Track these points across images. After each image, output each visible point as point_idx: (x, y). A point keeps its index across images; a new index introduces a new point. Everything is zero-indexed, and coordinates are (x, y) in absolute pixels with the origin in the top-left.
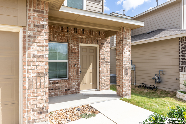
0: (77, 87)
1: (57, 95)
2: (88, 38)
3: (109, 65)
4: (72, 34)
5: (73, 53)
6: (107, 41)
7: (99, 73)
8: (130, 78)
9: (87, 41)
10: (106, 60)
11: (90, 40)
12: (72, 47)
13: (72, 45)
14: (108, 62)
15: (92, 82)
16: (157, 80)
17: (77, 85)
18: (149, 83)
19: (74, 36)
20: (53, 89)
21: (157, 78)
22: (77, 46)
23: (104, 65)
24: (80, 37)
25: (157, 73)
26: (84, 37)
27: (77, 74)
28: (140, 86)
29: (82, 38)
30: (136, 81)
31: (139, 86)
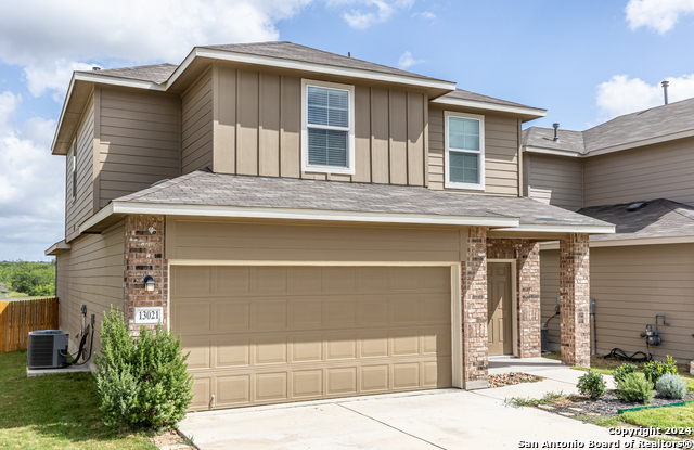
2: (496, 246)
3: (538, 303)
6: (534, 249)
7: (519, 319)
8: (588, 330)
9: (495, 252)
10: (531, 293)
11: (501, 251)
14: (536, 297)
15: (502, 339)
16: (651, 339)
18: (633, 346)
21: (649, 333)
23: (529, 303)
25: (652, 321)
28: (609, 356)
30: (598, 343)
31: (605, 357)
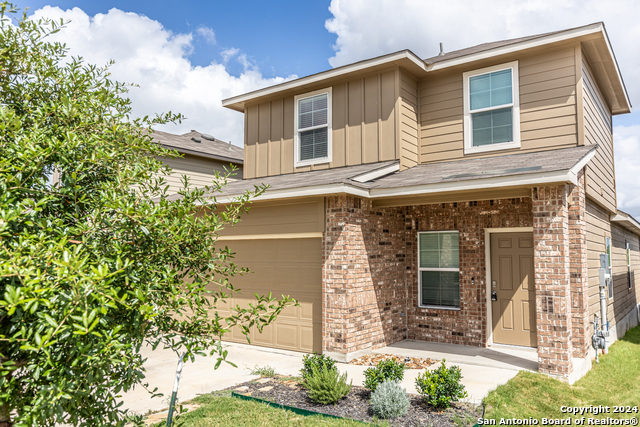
0: (480, 331)
1: (437, 340)
2: (505, 212)
4: (464, 209)
5: (468, 251)
9: (503, 220)
11: (512, 218)
12: (465, 239)
13: (466, 235)
17: (479, 328)
19: (469, 214)
20: (428, 327)
22: (477, 234)
24: (484, 213)
26: (495, 212)
27: (478, 300)
29: (490, 216)
